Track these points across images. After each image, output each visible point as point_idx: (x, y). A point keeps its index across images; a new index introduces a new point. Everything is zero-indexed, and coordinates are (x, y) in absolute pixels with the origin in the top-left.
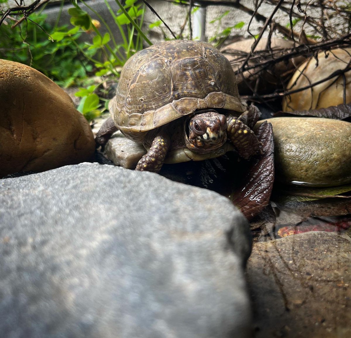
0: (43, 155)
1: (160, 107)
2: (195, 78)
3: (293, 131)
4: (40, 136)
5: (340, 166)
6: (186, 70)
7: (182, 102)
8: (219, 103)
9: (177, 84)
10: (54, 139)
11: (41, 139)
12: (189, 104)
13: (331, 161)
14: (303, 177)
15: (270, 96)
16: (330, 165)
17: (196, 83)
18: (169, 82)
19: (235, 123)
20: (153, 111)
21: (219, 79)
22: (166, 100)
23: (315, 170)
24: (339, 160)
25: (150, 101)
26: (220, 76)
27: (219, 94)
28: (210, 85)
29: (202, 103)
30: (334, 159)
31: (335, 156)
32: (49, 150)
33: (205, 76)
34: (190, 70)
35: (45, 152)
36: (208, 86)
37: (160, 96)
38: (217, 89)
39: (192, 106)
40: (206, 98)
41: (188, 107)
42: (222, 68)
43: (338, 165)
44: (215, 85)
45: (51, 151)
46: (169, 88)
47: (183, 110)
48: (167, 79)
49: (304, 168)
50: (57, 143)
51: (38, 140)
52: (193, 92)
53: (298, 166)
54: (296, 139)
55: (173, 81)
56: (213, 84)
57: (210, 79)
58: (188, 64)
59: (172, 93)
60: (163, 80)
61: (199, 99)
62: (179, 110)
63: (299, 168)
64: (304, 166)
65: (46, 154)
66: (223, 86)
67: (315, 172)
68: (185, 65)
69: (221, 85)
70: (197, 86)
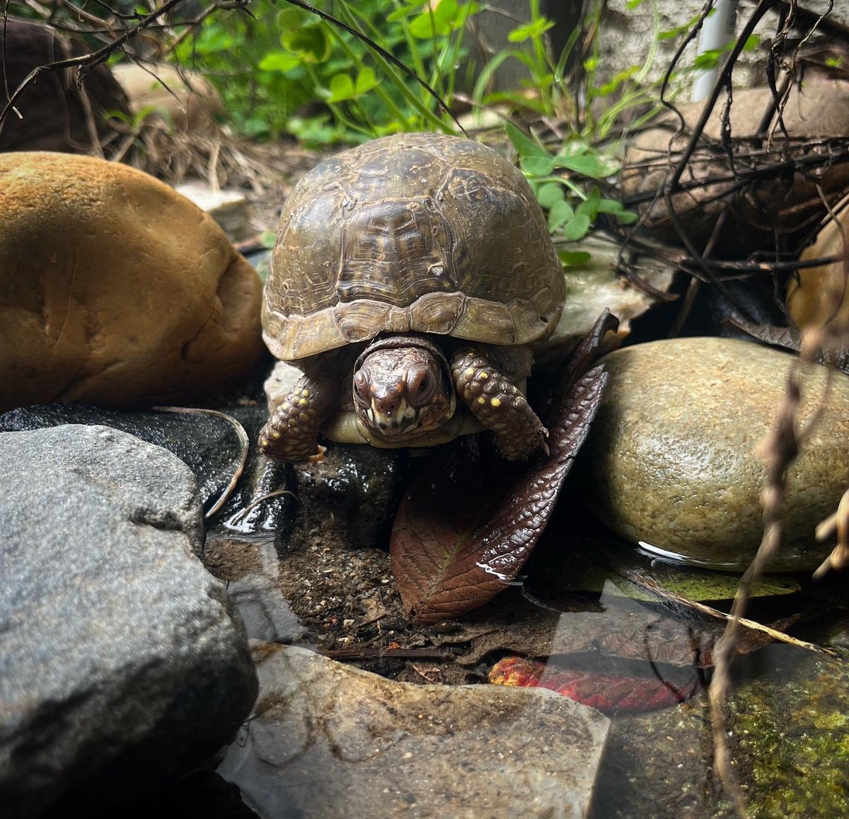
1: (313, 312)
2: (397, 254)
3: (663, 401)
4: (103, 330)
5: (735, 525)
6: (378, 232)
7: (354, 309)
8: (441, 321)
9: (352, 263)
10: (133, 339)
11: (105, 336)
12: (369, 317)
13: (715, 505)
14: (645, 528)
15: (737, 265)
16: (710, 516)
17: (392, 267)
18: (336, 258)
19: (471, 379)
20: (300, 318)
21: (460, 260)
22: (326, 299)
23: (671, 520)
24: (732, 508)
25: (298, 295)
26: (464, 253)
27: (449, 300)
28: (431, 274)
29: (398, 319)
30: (724, 502)
31: (727, 494)
32: (116, 361)
33: (422, 250)
34: (387, 233)
35: (108, 365)
36: (423, 277)
37: (314, 288)
38: (447, 285)
39: (373, 322)
40: (412, 306)
41: (364, 325)
42: (475, 230)
43: (732, 520)
44: (445, 275)
45: (121, 365)
46: (335, 273)
47: (350, 331)
48: (333, 249)
49: (650, 508)
50: (136, 349)
51: (97, 338)
52: (383, 289)
53: (637, 498)
54: (656, 426)
55: (345, 257)
56: (439, 271)
57: (435, 260)
58: (386, 219)
59: (338, 284)
60: (325, 249)
61: (394, 307)
62: (343, 329)
63: (639, 506)
64: (649, 503)
65: (111, 369)
66: (468, 278)
67: (672, 525)
68: (379, 221)
69: (462, 274)
70: (394, 275)
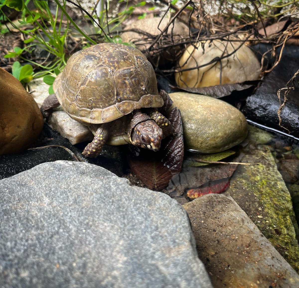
0: (11, 141)
1: (107, 107)
2: (132, 85)
3: (192, 114)
4: (7, 126)
5: (222, 141)
6: (125, 79)
7: (123, 104)
8: (148, 104)
9: (119, 90)
10: (18, 127)
11: (8, 128)
12: (128, 106)
13: (217, 137)
14: (199, 147)
16: (217, 140)
17: (133, 90)
18: (113, 89)
19: (160, 119)
20: (101, 109)
21: (148, 84)
22: (111, 102)
23: (207, 144)
24: (222, 137)
25: (99, 102)
26: (148, 82)
27: (148, 97)
28: (142, 90)
29: (137, 105)
30: (219, 136)
31: (220, 134)
32: (15, 136)
33: (138, 83)
34: (128, 79)
35: (13, 138)
36: (141, 91)
37: (106, 99)
38: (146, 92)
39: (130, 107)
40: (140, 101)
41: (128, 109)
42: (149, 75)
43: (221, 140)
44: (145, 89)
45: (17, 137)
46: (114, 94)
47: (124, 111)
48: (111, 86)
49: (200, 142)
50: (21, 130)
51: (6, 129)
52: (131, 97)
53: (196, 140)
54: (195, 120)
55: (116, 88)
56: (144, 89)
57: (142, 86)
58: (126, 75)
59: (115, 97)
60: (108, 87)
61: (135, 102)
62: (122, 111)
63: (197, 142)
64: (200, 141)
65: (13, 139)
66: (150, 89)
67: (207, 145)
68: (124, 75)
69: (149, 88)
70: (133, 92)
